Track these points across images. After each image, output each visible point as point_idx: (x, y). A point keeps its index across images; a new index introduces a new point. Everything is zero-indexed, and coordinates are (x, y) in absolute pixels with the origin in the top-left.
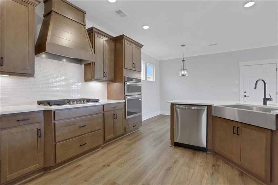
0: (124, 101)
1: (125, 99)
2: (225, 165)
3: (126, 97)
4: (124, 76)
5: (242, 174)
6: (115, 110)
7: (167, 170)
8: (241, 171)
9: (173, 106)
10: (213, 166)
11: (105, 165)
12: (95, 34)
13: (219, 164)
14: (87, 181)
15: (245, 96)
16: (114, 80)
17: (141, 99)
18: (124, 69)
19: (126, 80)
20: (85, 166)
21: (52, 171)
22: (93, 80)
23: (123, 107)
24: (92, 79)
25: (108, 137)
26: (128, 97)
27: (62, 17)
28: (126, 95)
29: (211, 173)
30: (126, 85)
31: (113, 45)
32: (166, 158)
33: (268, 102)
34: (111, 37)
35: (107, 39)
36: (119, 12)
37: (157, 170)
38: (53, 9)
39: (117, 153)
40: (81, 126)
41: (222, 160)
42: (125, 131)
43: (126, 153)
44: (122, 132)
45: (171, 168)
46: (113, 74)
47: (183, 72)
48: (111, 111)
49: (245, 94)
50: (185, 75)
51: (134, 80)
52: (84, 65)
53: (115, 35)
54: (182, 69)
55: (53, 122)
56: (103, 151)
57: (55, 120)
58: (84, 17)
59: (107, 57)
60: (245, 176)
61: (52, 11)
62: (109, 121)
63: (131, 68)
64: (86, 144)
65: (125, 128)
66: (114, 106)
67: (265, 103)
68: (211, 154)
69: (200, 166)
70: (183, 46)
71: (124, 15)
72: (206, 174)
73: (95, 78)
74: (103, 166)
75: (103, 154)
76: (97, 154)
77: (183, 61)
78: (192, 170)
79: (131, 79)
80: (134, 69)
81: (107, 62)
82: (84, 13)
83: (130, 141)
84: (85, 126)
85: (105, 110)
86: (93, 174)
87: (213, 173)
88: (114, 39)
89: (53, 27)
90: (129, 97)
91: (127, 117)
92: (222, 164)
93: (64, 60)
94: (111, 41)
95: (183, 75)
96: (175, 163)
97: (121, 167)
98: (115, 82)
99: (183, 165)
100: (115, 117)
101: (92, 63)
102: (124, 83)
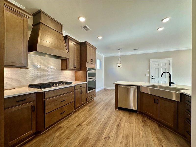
0: (87, 82)
1: (87, 81)
2: (149, 120)
3: (88, 80)
4: (86, 67)
5: (159, 126)
6: (81, 88)
7: (117, 125)
8: (159, 124)
9: (117, 85)
10: (143, 121)
11: (78, 126)
12: (68, 40)
13: (146, 120)
14: (68, 139)
16: (80, 69)
17: (95, 80)
18: (86, 63)
19: (88, 70)
20: (65, 128)
21: (41, 134)
23: (86, 86)
24: (67, 69)
25: (77, 106)
27: (48, 28)
28: (87, 78)
29: (143, 126)
30: (87, 73)
31: (79, 47)
32: (115, 117)
33: (172, 85)
34: (78, 43)
35: (75, 43)
36: (85, 27)
37: (111, 126)
38: (41, 21)
39: (84, 116)
40: (62, 101)
41: (147, 117)
42: (87, 101)
43: (90, 116)
44: (85, 101)
45: (119, 124)
46: (79, 66)
47: (119, 65)
48: (79, 89)
51: (92, 69)
53: (81, 42)
54: (118, 63)
55: (43, 100)
56: (75, 115)
57: (44, 98)
58: (62, 29)
59: (76, 55)
60: (161, 127)
61: (40, 22)
62: (78, 95)
63: (90, 62)
64: (64, 112)
65: (87, 99)
66: (81, 86)
67: (170, 85)
68: (140, 114)
69: (136, 122)
70: (119, 49)
71: (88, 30)
72: (140, 127)
73: (69, 69)
74: (77, 126)
75: (75, 117)
76: (71, 118)
77: (119, 58)
78: (132, 125)
79: (90, 69)
80: (92, 63)
81: (75, 58)
82: (62, 26)
83: (90, 107)
84: (65, 100)
85: (76, 89)
86: (72, 133)
87: (144, 126)
88: (80, 44)
89: (42, 34)
90: (89, 80)
91: (88, 92)
92: (147, 120)
93: (47, 56)
94: (78, 45)
95: (119, 66)
96: (121, 120)
97: (89, 126)
98: (80, 71)
99: (126, 122)
100: (81, 92)
101: (67, 59)
102: (86, 71)
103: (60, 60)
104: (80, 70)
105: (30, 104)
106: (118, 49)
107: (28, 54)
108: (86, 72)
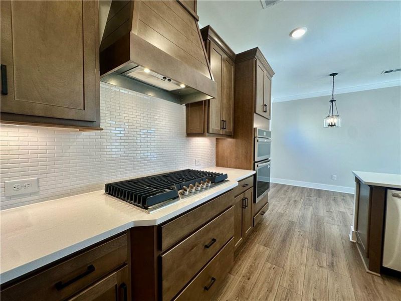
0: (254, 172)
1: (254, 169)
3: (256, 164)
4: (254, 126)
6: (244, 192)
12: (210, 42)
17: (270, 165)
18: (254, 115)
19: (257, 136)
22: (207, 134)
23: (253, 185)
24: (204, 132)
26: (259, 165)
28: (256, 161)
30: (257, 143)
31: (233, 69)
34: (231, 55)
35: (225, 56)
42: (253, 226)
44: (250, 228)
46: (232, 124)
47: (330, 121)
48: (240, 194)
50: (335, 125)
51: (265, 134)
52: (186, 105)
53: (237, 51)
54: (331, 115)
59: (225, 92)
63: (261, 112)
64: (214, 279)
65: (254, 219)
66: (244, 183)
70: (333, 75)
73: (211, 131)
77: (332, 101)
80: (264, 114)
81: (225, 101)
88: (234, 59)
91: (258, 200)
94: (231, 62)
95: (331, 125)
98: (233, 138)
102: (253, 140)
103: (184, 107)
104: (233, 135)
105: (110, 282)
106: (331, 75)
107: (102, 85)
108: (253, 143)
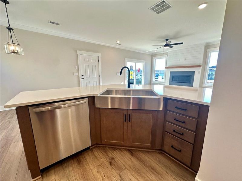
8: (128, 149)
15: (83, 79)
33: (131, 86)
47: (13, 48)
49: (83, 77)
67: (129, 87)
77: (9, 29)
95: (14, 52)
